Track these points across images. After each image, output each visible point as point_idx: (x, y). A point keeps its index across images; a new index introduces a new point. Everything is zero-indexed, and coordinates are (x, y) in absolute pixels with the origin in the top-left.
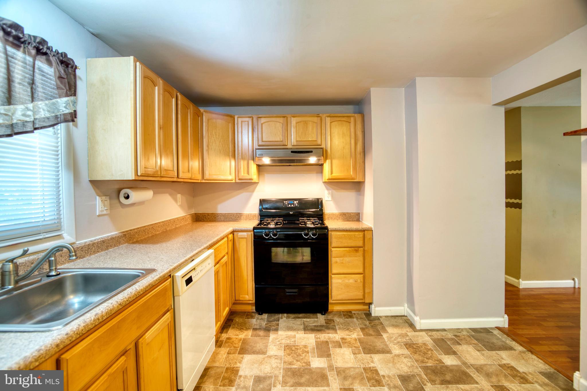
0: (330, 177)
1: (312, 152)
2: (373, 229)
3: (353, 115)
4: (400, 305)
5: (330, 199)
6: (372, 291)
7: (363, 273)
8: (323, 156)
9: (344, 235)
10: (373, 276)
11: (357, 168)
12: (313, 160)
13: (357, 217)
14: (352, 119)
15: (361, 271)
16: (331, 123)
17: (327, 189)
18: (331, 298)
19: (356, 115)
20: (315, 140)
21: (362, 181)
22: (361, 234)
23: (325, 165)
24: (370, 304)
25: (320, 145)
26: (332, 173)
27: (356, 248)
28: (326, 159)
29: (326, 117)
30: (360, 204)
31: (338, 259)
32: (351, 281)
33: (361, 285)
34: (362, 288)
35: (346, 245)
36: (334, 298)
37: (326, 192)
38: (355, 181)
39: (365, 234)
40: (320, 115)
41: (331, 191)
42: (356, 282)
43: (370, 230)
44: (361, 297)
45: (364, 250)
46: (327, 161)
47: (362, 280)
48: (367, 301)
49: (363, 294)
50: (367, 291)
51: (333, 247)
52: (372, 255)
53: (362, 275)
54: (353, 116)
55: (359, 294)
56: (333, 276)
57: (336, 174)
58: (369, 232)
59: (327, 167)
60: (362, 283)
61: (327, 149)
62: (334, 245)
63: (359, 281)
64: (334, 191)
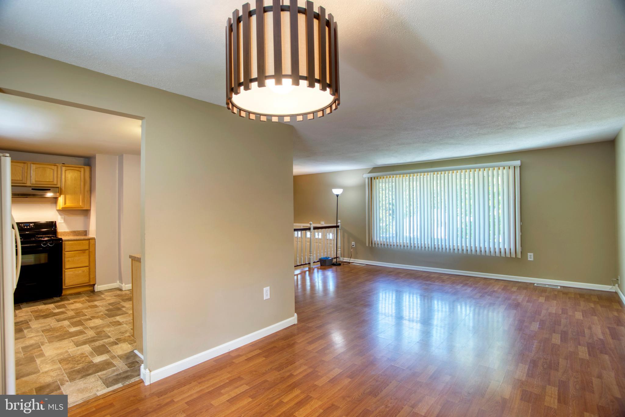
0: (64, 207)
1: (50, 190)
2: (96, 238)
3: (83, 166)
4: (114, 281)
5: (62, 221)
6: (96, 276)
7: (89, 266)
8: (59, 193)
9: (75, 243)
10: (95, 267)
11: (85, 201)
12: (49, 195)
13: (85, 233)
14: (82, 169)
15: (87, 264)
16: (65, 170)
17: (60, 215)
18: (65, 285)
19: (85, 167)
20: (52, 181)
21: (88, 209)
22: (87, 242)
23: (59, 198)
24: (94, 285)
25: (56, 185)
26: (65, 204)
27: (83, 251)
28: (61, 194)
29: (62, 167)
30: (87, 224)
31: (70, 259)
32: (80, 272)
33: (87, 273)
34: (88, 275)
35: (76, 249)
36: (66, 285)
37: (59, 217)
38: (83, 209)
39: (90, 242)
40: (57, 164)
41: (63, 216)
42: (83, 272)
43: (94, 239)
44: (88, 281)
45: (89, 252)
46: (62, 196)
47: (88, 270)
48: (92, 283)
49: (89, 279)
50: (91, 277)
51: (66, 252)
52: (95, 254)
53: (88, 268)
54: (83, 168)
55: (85, 280)
56: (66, 270)
57: (69, 204)
58: (93, 240)
59: (61, 200)
60: (88, 272)
61: (62, 188)
62: (67, 250)
63: (86, 271)
64: (65, 216)
